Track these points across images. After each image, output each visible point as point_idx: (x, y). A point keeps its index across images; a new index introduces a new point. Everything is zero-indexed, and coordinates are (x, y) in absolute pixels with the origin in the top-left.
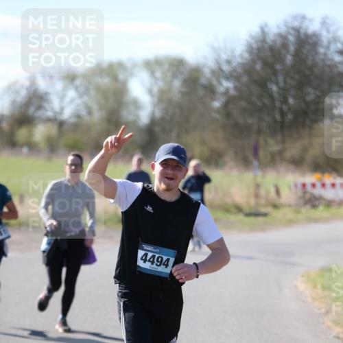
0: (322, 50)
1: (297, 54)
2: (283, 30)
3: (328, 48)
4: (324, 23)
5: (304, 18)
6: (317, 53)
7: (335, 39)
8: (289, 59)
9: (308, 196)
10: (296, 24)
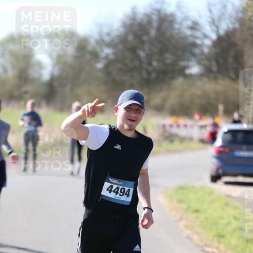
0: (176, 26)
1: (159, 29)
2: (148, 11)
3: (181, 24)
4: (179, 6)
5: (164, 2)
6: (173, 28)
7: (186, 18)
8: (153, 32)
9: (167, 134)
10: (158, 6)
